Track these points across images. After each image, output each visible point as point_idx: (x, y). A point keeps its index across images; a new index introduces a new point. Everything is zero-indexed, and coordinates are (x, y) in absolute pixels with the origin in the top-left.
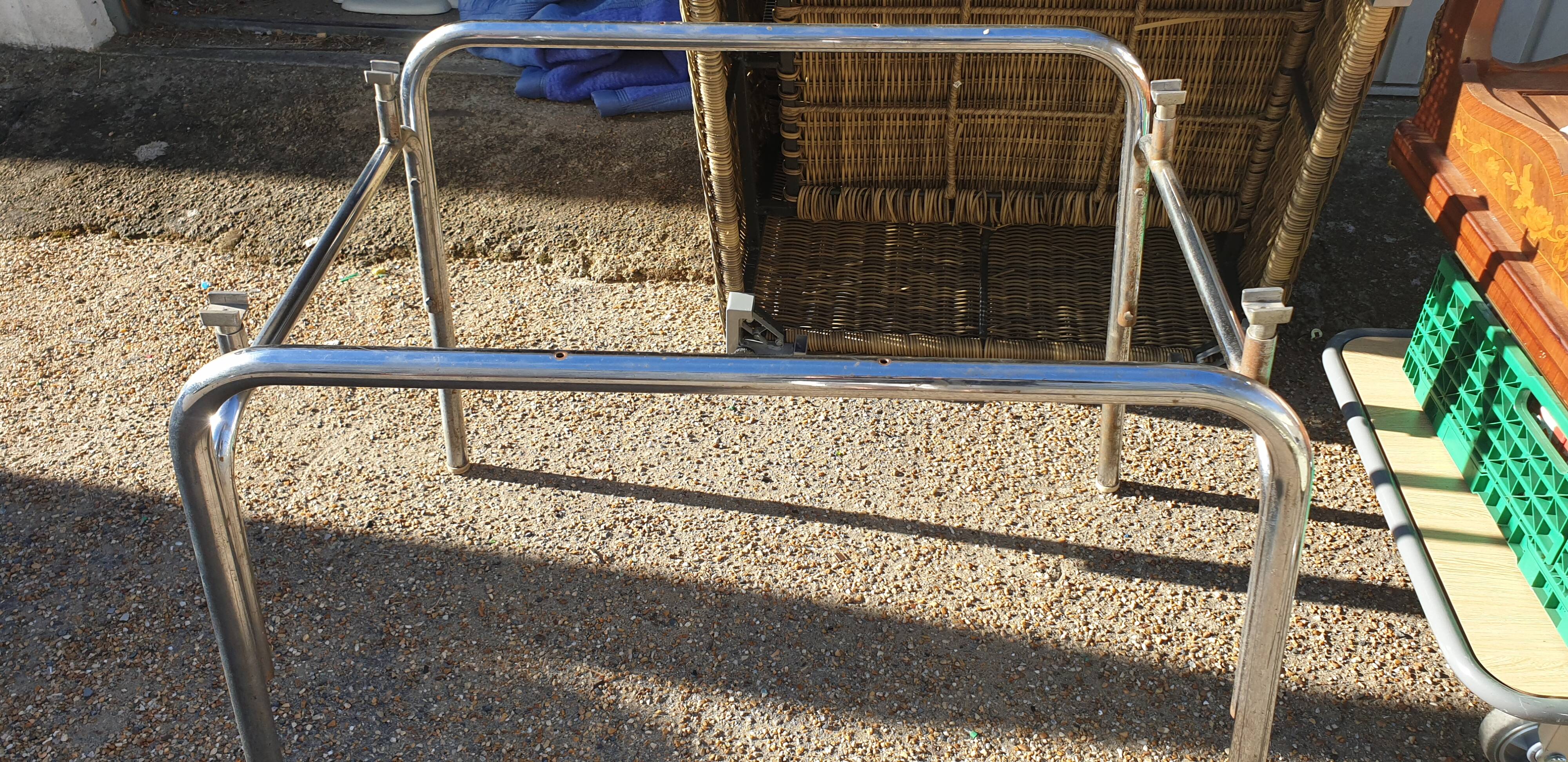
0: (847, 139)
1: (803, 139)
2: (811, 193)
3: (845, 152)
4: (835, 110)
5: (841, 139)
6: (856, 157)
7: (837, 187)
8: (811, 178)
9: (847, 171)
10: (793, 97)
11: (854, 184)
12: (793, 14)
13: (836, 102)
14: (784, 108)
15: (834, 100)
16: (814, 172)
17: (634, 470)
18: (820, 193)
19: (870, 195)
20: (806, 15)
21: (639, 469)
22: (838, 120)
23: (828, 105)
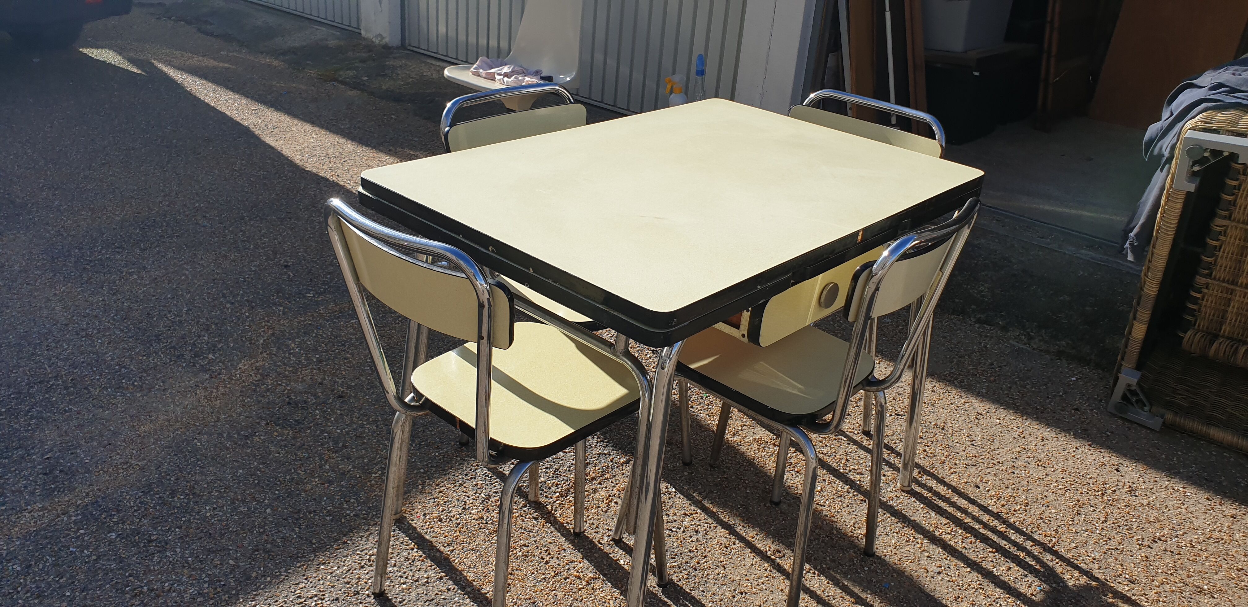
0: (1233, 307)
1: (1203, 300)
2: (1195, 335)
3: (1229, 316)
4: (1232, 287)
5: (1229, 306)
6: (1236, 321)
7: (1216, 337)
8: (1199, 326)
9: (1226, 329)
10: (1206, 272)
11: (1228, 338)
12: (1224, 224)
13: (1234, 283)
14: (1199, 277)
15: (1233, 281)
16: (1202, 323)
17: (1037, 438)
18: (1202, 337)
19: (1237, 348)
20: (1232, 227)
21: (1040, 438)
22: (1231, 294)
23: (1228, 282)
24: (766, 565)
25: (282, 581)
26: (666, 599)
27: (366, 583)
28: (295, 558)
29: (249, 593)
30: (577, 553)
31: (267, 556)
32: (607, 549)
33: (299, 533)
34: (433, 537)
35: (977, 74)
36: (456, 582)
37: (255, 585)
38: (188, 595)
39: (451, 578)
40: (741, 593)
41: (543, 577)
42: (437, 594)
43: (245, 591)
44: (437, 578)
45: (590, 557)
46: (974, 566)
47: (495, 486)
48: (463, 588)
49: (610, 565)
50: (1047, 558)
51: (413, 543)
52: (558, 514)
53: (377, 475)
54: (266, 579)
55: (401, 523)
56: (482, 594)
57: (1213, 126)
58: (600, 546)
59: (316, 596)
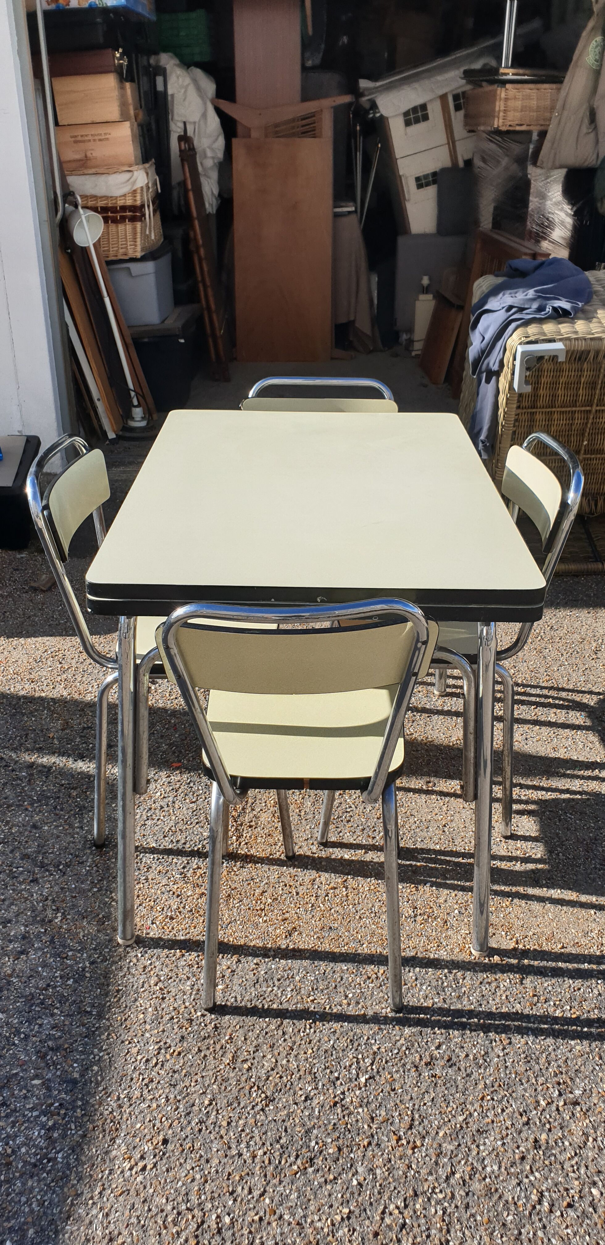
24: (434, 797)
25: (110, 1061)
26: (408, 863)
27: (186, 1008)
28: (91, 1034)
29: (95, 1092)
30: (308, 871)
31: (63, 1052)
32: (323, 854)
33: (62, 1012)
34: (186, 935)
35: (182, 341)
36: (256, 955)
37: (91, 1082)
38: (39, 1140)
39: (246, 955)
40: (445, 826)
41: (310, 905)
42: (254, 974)
43: (89, 1093)
44: (236, 963)
45: (321, 868)
46: (536, 723)
47: (176, 863)
48: (266, 956)
49: (342, 864)
50: (564, 694)
51: (178, 951)
52: (253, 852)
53: (60, 919)
54: (92, 1071)
55: (141, 942)
56: (284, 949)
57: (532, 338)
58: (316, 855)
59: (160, 1049)
